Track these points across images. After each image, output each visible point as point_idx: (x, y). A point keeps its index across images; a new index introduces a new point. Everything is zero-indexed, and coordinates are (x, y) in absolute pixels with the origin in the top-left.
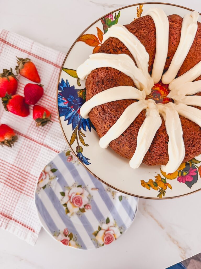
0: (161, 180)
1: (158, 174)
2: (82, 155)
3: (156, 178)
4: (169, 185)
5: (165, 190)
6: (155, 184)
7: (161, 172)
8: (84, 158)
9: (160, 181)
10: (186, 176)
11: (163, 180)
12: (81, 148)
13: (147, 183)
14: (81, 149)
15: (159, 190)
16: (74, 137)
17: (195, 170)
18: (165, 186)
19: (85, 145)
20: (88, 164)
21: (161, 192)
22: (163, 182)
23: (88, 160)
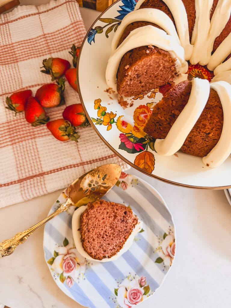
0: (111, 118)
1: (116, 115)
2: (95, 34)
3: (110, 113)
4: (110, 127)
5: (102, 125)
6: (104, 113)
7: (120, 116)
8: (93, 37)
9: (110, 117)
10: (130, 141)
11: (112, 120)
12: (102, 31)
13: (100, 105)
14: (100, 31)
15: (99, 118)
17: (142, 148)
18: (107, 124)
19: (106, 35)
20: (89, 43)
21: (99, 120)
22: (110, 121)
23: (93, 42)
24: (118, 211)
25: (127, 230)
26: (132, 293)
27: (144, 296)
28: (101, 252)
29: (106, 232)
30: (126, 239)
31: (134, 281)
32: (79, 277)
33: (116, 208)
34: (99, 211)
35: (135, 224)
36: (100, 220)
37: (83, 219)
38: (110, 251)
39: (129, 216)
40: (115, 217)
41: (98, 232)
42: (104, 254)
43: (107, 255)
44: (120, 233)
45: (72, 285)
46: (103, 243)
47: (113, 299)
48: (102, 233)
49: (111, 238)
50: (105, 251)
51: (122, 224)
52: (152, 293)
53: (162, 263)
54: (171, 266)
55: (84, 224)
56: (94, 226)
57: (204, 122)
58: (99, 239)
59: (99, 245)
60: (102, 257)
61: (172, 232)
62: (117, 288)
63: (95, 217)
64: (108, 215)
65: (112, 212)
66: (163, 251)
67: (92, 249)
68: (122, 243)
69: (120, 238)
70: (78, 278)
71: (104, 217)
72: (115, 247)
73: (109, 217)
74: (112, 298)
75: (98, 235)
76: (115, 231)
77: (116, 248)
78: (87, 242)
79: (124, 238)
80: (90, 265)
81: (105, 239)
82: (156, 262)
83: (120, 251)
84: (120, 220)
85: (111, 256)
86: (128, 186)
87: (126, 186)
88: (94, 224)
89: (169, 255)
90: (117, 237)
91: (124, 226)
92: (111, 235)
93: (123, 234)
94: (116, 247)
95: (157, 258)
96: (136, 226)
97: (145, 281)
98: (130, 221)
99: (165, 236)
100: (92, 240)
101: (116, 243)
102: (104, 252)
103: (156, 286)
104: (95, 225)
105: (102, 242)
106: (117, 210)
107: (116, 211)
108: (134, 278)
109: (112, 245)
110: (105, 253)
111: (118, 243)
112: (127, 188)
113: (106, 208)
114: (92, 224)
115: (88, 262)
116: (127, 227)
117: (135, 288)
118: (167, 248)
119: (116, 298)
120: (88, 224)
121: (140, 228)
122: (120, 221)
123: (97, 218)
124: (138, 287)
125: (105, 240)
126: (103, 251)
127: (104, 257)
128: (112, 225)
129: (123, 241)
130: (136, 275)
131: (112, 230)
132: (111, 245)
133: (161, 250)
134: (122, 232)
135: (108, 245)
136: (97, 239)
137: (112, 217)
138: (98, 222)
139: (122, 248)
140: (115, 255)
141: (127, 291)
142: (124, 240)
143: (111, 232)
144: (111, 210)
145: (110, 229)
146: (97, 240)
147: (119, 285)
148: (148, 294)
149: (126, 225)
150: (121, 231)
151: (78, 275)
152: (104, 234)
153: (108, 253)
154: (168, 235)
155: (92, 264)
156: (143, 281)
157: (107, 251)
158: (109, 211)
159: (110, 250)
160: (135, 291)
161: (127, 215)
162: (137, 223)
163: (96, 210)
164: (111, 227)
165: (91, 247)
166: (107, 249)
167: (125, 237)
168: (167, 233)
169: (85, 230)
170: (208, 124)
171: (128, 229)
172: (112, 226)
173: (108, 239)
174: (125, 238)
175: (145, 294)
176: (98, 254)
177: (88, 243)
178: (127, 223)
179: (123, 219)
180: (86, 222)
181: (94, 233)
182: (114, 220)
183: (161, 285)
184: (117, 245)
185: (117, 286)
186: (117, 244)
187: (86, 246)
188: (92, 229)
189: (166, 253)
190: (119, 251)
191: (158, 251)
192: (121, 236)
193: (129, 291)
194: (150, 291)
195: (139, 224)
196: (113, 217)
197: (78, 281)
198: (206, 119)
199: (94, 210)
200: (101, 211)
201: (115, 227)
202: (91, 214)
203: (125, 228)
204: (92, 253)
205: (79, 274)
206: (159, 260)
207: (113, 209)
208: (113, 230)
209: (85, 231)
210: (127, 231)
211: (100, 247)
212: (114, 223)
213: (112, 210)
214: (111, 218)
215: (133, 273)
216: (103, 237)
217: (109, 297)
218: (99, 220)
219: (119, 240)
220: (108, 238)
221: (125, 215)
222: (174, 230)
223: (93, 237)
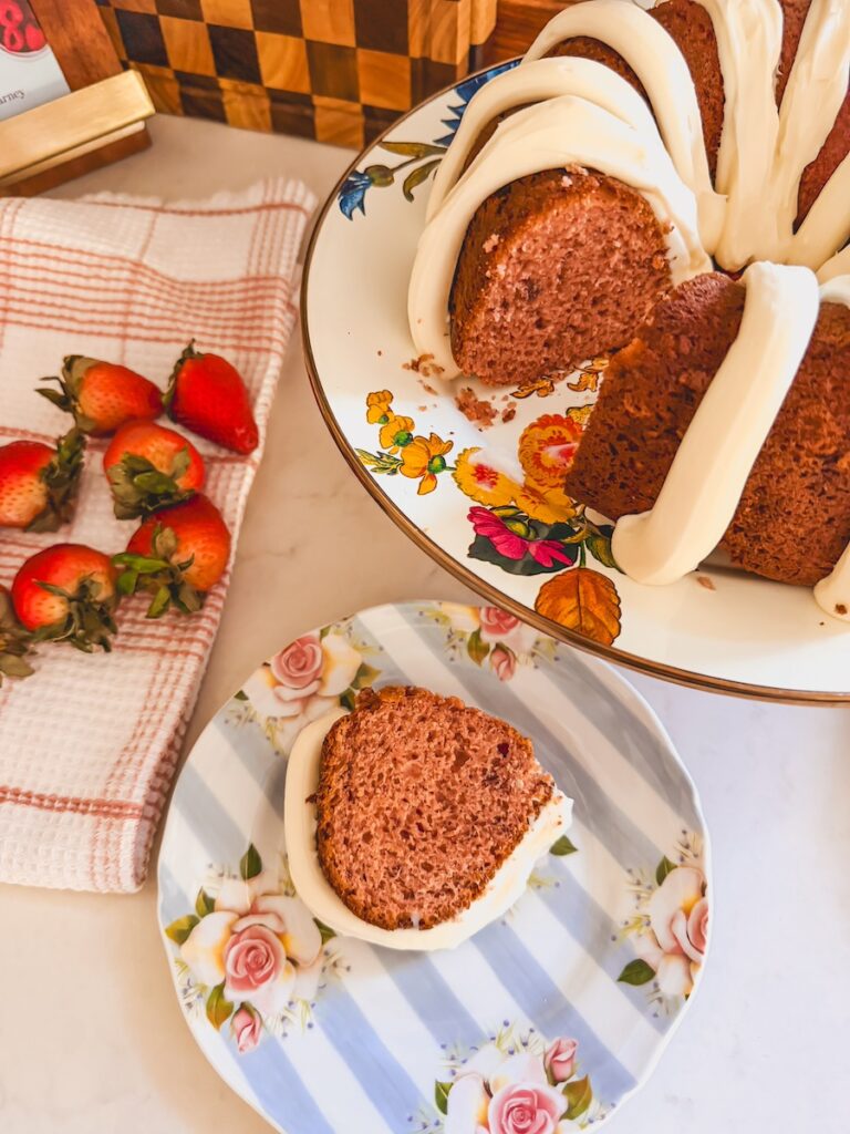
0: (432, 454)
1: (451, 444)
2: (364, 190)
3: (428, 437)
4: (430, 483)
5: (399, 475)
6: (404, 436)
7: (465, 450)
8: (359, 197)
9: (428, 452)
10: (512, 533)
11: (437, 462)
12: (390, 179)
13: (389, 410)
14: (384, 180)
15: (386, 452)
16: (412, 150)
17: (560, 558)
18: (416, 472)
19: (407, 190)
20: (345, 213)
21: (385, 459)
22: (431, 462)
23: (357, 211)
24: (474, 734)
25: (505, 819)
26: (513, 1108)
27: (566, 1122)
28: (395, 896)
29: (419, 812)
30: (499, 859)
31: (523, 1056)
32: (289, 1016)
33: (467, 721)
34: (398, 722)
35: (539, 800)
36: (399, 758)
37: (335, 742)
38: (430, 898)
39: (516, 762)
40: (462, 758)
41: (388, 809)
42: (402, 906)
43: (416, 916)
44: (478, 829)
45: (255, 1041)
46: (403, 859)
47: (425, 1127)
48: (406, 814)
49: (440, 841)
50: (409, 895)
51: (487, 789)
52: (604, 1112)
53: (649, 986)
54: (687, 996)
55: (336, 762)
56: (376, 779)
57: (814, 411)
58: (389, 839)
59: (388, 862)
60: (395, 915)
61: (696, 856)
62: (445, 1079)
63: (380, 745)
64: (432, 745)
65: (452, 734)
66: (653, 932)
67: (359, 877)
68: (484, 871)
69: (474, 849)
70: (284, 1019)
71: (417, 751)
72: (451, 885)
73: (438, 755)
74: (424, 1121)
75: (385, 818)
76: (455, 817)
77: (455, 890)
78: (342, 841)
79: (492, 851)
80: (341, 971)
81: (413, 844)
82: (623, 979)
83: (474, 905)
84: (479, 773)
85: (435, 921)
86: (517, 665)
87: (509, 665)
88: (376, 772)
89: (678, 952)
90: (461, 842)
91: (493, 802)
92: (441, 831)
93: (491, 834)
94: (456, 884)
95: (627, 961)
96: (544, 811)
97: (571, 1058)
98: (520, 783)
99: (664, 870)
100: (360, 835)
101: (460, 868)
102: (406, 898)
103: (620, 1082)
104: (381, 776)
105: (400, 853)
106: (471, 730)
107: (465, 734)
108: (525, 1044)
109: (442, 875)
110: (409, 901)
111: (465, 867)
112: (512, 672)
113: (429, 714)
114: (367, 770)
115: (332, 960)
116: (505, 806)
117: (527, 1087)
118: (672, 921)
119: (437, 1123)
120: (350, 768)
121: (560, 823)
122: (481, 778)
123: (388, 750)
124: (540, 1083)
125: (412, 848)
126: (404, 892)
127: (405, 922)
128: (449, 789)
129: (487, 865)
130: (532, 1031)
131: (444, 809)
132: (435, 871)
133: (644, 929)
134: (483, 824)
135: (423, 872)
136: (381, 835)
137: (448, 756)
138: (392, 765)
139: (480, 892)
140: (450, 920)
141: (491, 1095)
142: (492, 858)
143: (439, 815)
144: (447, 725)
145: (438, 806)
146: (382, 843)
147: (457, 1070)
148: (582, 1118)
149: (502, 799)
150: (481, 818)
151: (287, 1005)
152: (409, 819)
153: (421, 907)
154: (676, 867)
155: (348, 969)
156: (562, 1057)
157: (417, 897)
158: (439, 729)
159: (430, 892)
160: (526, 1101)
161: (509, 756)
162: (547, 799)
163: (387, 717)
164: (440, 799)
165: (355, 867)
166: (420, 887)
167: (497, 848)
168: (674, 859)
169: (338, 790)
170: (829, 416)
171: (511, 816)
172: (445, 792)
173: (423, 844)
174: (497, 852)
175: (569, 1114)
176: (378, 902)
177: (344, 848)
178: (508, 793)
179: (493, 771)
180: (345, 755)
181: (371, 807)
182: (456, 768)
183: (642, 1083)
184: (461, 878)
185: (448, 1070)
186: (461, 873)
187: (333, 859)
188: (366, 793)
189: (668, 944)
190: (467, 906)
191: (632, 935)
192: (479, 840)
193: (498, 1095)
194: (594, 1106)
195: (556, 803)
196: (453, 758)
197: (281, 1032)
198: (816, 397)
199: (379, 715)
200: (407, 723)
201: (457, 798)
202: (367, 731)
203: (498, 811)
204: (354, 892)
205: (291, 1003)
206: (637, 973)
207: (455, 725)
208: (448, 810)
209: (337, 796)
210: (508, 823)
211: (391, 876)
212: (454, 783)
213: (451, 728)
214: (443, 759)
215: (522, 1024)
216: (406, 834)
217: (408, 1115)
218: (394, 760)
219: (470, 857)
220: (425, 840)
221: (501, 756)
222: (702, 848)
223: (368, 824)
